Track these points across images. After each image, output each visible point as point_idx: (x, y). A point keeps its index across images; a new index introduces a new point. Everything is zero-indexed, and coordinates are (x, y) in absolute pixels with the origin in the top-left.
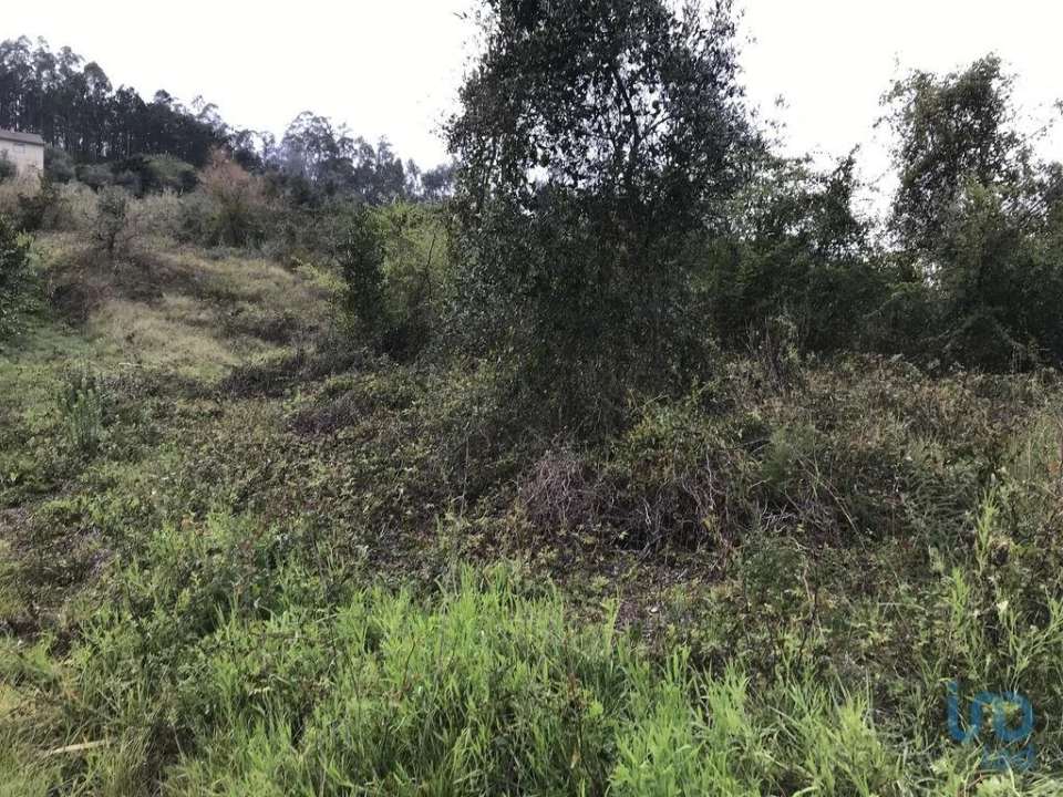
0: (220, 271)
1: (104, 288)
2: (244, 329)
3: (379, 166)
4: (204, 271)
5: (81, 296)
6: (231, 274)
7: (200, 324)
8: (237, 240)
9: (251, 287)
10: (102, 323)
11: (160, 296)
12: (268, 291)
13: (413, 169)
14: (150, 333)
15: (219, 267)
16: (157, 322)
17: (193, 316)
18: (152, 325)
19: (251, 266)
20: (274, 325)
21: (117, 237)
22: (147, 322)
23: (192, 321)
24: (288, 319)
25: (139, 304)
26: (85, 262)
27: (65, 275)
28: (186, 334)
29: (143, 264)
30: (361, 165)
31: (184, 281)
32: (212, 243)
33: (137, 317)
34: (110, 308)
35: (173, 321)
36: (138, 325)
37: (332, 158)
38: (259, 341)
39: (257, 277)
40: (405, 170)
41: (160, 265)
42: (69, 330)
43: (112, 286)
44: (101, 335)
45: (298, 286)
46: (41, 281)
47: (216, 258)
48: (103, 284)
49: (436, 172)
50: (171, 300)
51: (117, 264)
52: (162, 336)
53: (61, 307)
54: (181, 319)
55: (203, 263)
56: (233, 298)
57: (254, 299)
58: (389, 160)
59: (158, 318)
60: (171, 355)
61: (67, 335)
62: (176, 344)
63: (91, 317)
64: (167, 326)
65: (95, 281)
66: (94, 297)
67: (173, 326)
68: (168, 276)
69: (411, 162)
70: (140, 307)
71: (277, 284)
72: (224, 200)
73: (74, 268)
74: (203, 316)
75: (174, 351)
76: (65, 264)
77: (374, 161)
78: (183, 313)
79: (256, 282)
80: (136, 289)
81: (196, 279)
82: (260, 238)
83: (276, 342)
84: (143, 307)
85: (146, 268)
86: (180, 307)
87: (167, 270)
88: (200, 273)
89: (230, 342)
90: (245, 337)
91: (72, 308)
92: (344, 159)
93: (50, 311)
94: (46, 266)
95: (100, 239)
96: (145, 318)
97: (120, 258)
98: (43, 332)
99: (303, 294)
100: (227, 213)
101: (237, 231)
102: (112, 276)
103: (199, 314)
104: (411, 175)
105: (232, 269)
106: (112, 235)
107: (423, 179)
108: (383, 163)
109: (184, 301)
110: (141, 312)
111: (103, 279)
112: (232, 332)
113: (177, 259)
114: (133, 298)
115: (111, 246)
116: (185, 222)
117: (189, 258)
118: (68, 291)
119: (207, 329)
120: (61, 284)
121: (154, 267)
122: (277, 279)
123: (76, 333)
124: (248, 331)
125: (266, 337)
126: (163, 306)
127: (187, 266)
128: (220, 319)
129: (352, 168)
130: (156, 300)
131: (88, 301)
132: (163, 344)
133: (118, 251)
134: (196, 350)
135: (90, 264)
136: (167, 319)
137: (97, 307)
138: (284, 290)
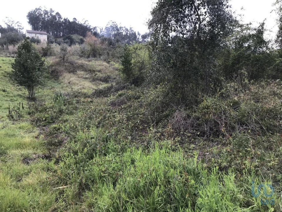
0: (91, 64)
1: (63, 70)
3: (130, 34)
4: (87, 65)
5: (57, 72)
7: (86, 78)
8: (95, 56)
9: (99, 68)
11: (76, 71)
12: (103, 69)
13: (139, 34)
14: (74, 81)
15: (90, 63)
16: (76, 78)
17: (85, 76)
18: (74, 79)
19: (98, 63)
21: (65, 57)
22: (73, 78)
23: (84, 78)
24: (108, 76)
25: (71, 74)
26: (58, 64)
27: (53, 67)
28: (83, 81)
29: (72, 63)
30: (125, 34)
31: (82, 67)
32: (88, 57)
34: (64, 75)
36: (71, 79)
37: (118, 33)
38: (101, 82)
39: (100, 65)
40: (137, 35)
41: (76, 63)
42: (55, 81)
44: (62, 82)
45: (110, 67)
46: (48, 69)
47: (89, 61)
48: (62, 69)
49: (145, 34)
50: (79, 72)
51: (65, 64)
52: (77, 82)
53: (53, 75)
54: (81, 77)
55: (86, 63)
56: (94, 71)
57: (99, 71)
58: (132, 32)
59: (76, 77)
61: (54, 82)
62: (81, 84)
63: (60, 78)
64: (78, 79)
65: (61, 68)
66: (60, 73)
67: (80, 79)
68: (78, 66)
69: (138, 32)
70: (72, 75)
72: (91, 46)
74: (87, 76)
75: (80, 86)
76: (53, 64)
77: (128, 32)
79: (100, 67)
81: (85, 67)
82: (100, 55)
83: (105, 82)
85: (73, 64)
86: (81, 74)
87: (77, 65)
88: (86, 65)
89: (94, 83)
91: (55, 75)
92: (121, 32)
93: (50, 76)
94: (49, 65)
95: (61, 58)
97: (66, 62)
98: (49, 82)
99: (112, 69)
100: (92, 49)
101: (94, 53)
102: (64, 67)
104: (138, 36)
105: (94, 64)
107: (141, 36)
108: (131, 33)
109: (82, 72)
110: (72, 76)
111: (62, 68)
112: (95, 80)
113: (80, 62)
114: (70, 72)
115: (64, 59)
116: (81, 52)
117: (83, 61)
118: (54, 71)
119: (88, 80)
120: (52, 69)
121: (74, 64)
122: (105, 66)
123: (57, 82)
124: (98, 80)
125: (103, 81)
126: (77, 74)
127: (82, 64)
128: (91, 77)
129: (123, 35)
130: (75, 72)
131: (59, 74)
132: (78, 84)
133: (65, 60)
134: (86, 85)
135: (59, 64)
136: (78, 77)
137: (61, 75)
138: (107, 68)
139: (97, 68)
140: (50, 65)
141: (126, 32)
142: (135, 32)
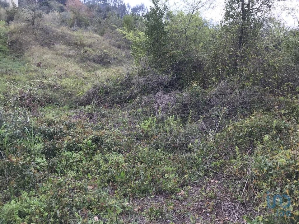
0: (76, 35)
1: (30, 41)
2: (88, 59)
3: (119, 5)
4: (70, 35)
5: (21, 44)
6: (80, 36)
7: (69, 56)
8: (80, 25)
9: (88, 41)
10: (30, 56)
11: (53, 44)
12: (95, 43)
13: (129, 7)
14: (50, 61)
15: (75, 34)
16: (52, 56)
17: (67, 53)
18: (50, 58)
19: (86, 34)
20: (100, 57)
21: (35, 20)
22: (48, 56)
23: (67, 55)
24: (105, 55)
25: (45, 48)
26: (23, 31)
27: (14, 36)
28: (65, 61)
29: (46, 31)
30: (113, 5)
31: (62, 38)
32: (72, 26)
33: (44, 53)
34: (33, 50)
35: (59, 55)
36: (44, 57)
37: (105, 3)
38: (95, 64)
39: (90, 37)
40: (126, 7)
41: (53, 32)
42: (16, 59)
43: (34, 40)
44: (29, 62)
45: (105, 41)
46: (5, 38)
47: (74, 31)
48: (29, 40)
49: (136, 7)
50: (57, 46)
51: (35, 31)
52: (55, 62)
53: (13, 49)
54: (62, 54)
55: (69, 32)
56: (83, 45)
57: (90, 46)
58: (121, 3)
59: (53, 54)
60: (59, 72)
61: (14, 61)
62: (61, 66)
63: (25, 53)
64: (56, 57)
65: (27, 38)
66: (26, 45)
67: (59, 57)
68: (56, 36)
69: (128, 4)
70: (45, 49)
71: (98, 40)
72: (74, 13)
73: (18, 32)
74: (71, 53)
75: (60, 70)
76: (14, 31)
77: (117, 4)
78: (63, 52)
79: (90, 39)
80: (44, 42)
81: (67, 38)
82: (87, 25)
83: (102, 64)
84: (46, 49)
85: (48, 33)
86: (61, 49)
87: (55, 34)
88: (69, 36)
89: (83, 65)
90: (89, 62)
91: (17, 49)
92: (108, 3)
93: (8, 50)
94: (7, 32)
95: (29, 21)
96: (47, 54)
97: (36, 28)
98: (4, 60)
99: (107, 44)
100: (75, 17)
101: (80, 23)
102: (34, 36)
103: (69, 52)
104: (128, 8)
105: (80, 34)
106: (34, 19)
107: (132, 10)
108: (120, 4)
109: (63, 47)
110: (46, 51)
111: (30, 37)
112: (84, 60)
113: (59, 30)
114: (42, 45)
115: (33, 24)
116: (62, 20)
117: (64, 30)
118: (15, 42)
119: (73, 59)
120: (13, 39)
121: (51, 33)
122: (97, 39)
123: (19, 61)
124: (90, 60)
125: (97, 62)
126: (54, 49)
127: (64, 33)
128: (78, 54)
129: (110, 6)
130: (52, 46)
131: (24, 46)
132: (55, 66)
133: (36, 26)
134: (69, 69)
135: (25, 31)
136: (57, 54)
137: (27, 49)
138: (100, 42)
139: (87, 42)
140: (10, 32)
141: (114, 2)
142: (124, 4)
